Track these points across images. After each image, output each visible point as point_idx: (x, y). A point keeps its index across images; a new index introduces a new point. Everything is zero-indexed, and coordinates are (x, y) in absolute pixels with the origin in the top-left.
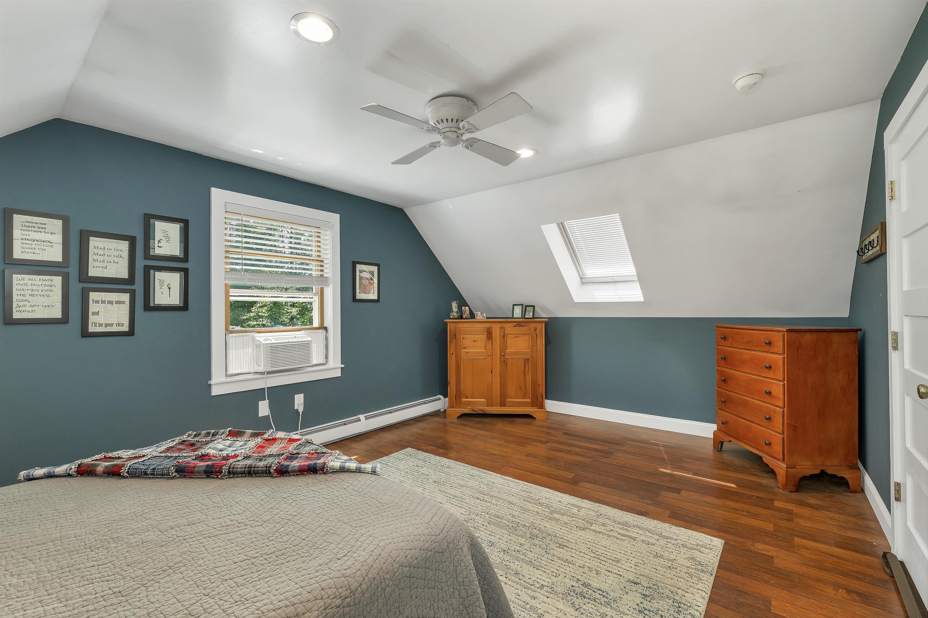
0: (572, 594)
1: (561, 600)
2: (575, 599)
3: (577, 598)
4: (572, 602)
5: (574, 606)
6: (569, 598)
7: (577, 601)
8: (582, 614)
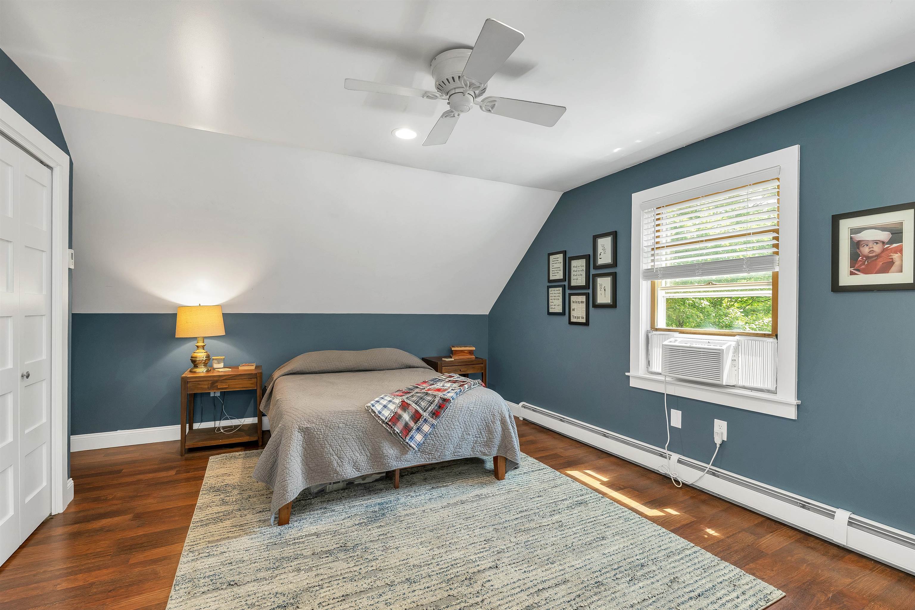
0: (292, 601)
1: (295, 590)
2: (284, 598)
3: (284, 601)
4: (286, 596)
5: (281, 594)
6: (290, 596)
7: (283, 598)
8: (270, 594)
